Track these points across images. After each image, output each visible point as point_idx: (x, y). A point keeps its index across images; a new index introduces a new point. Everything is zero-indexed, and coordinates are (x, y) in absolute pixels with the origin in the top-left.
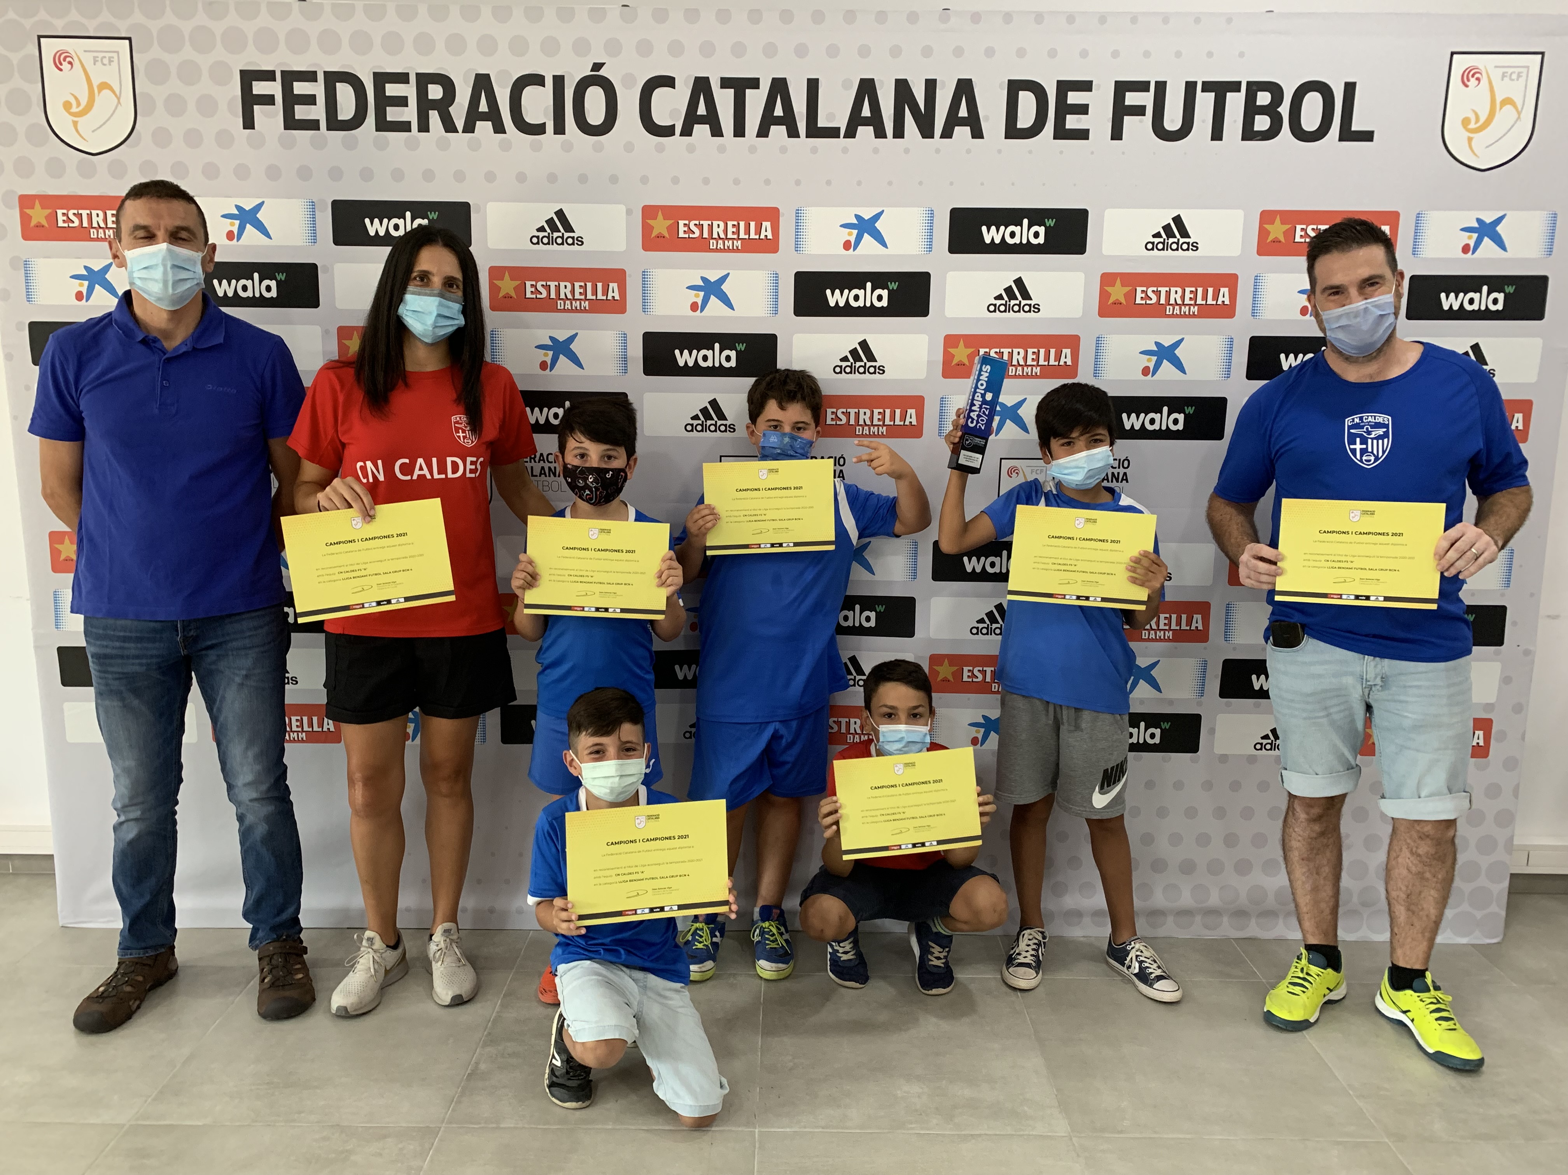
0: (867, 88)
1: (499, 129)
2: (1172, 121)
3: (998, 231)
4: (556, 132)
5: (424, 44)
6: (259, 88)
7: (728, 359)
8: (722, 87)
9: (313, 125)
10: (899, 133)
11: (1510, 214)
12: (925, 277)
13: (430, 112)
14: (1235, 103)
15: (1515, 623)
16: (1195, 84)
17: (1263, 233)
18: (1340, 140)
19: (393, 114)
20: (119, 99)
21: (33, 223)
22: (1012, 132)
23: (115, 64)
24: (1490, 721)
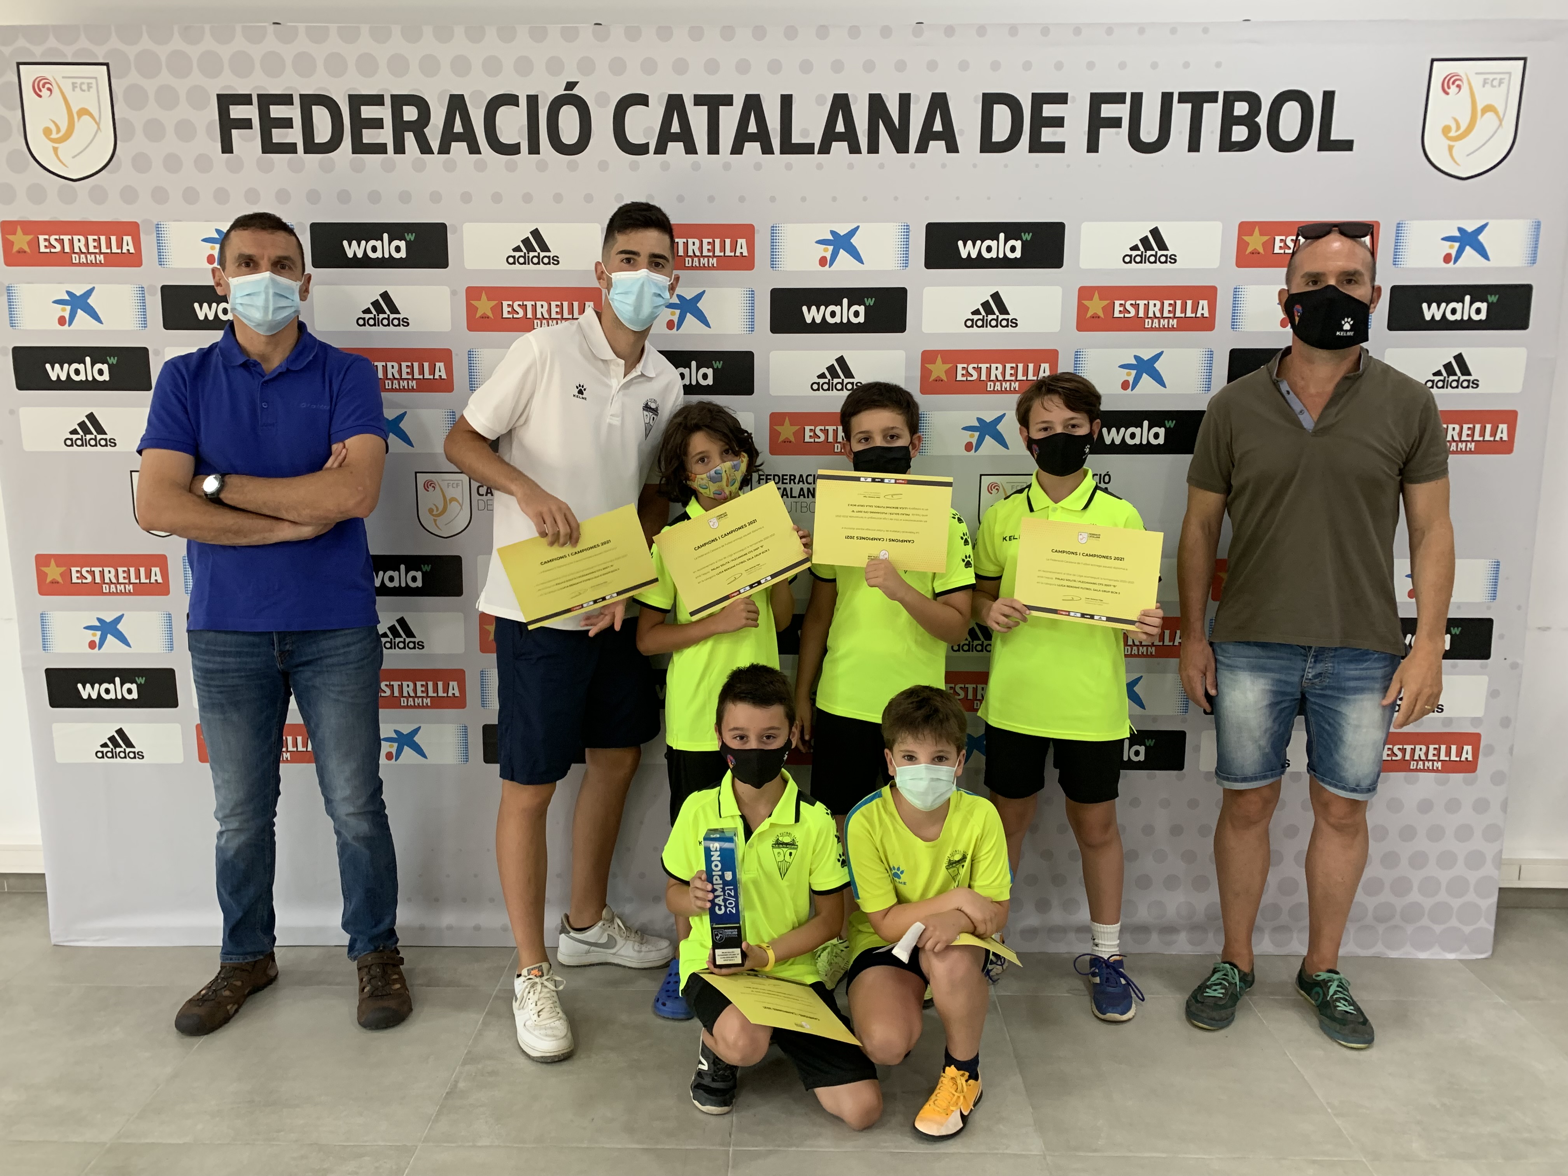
0: (841, 103)
1: (474, 149)
2: (1149, 133)
3: (974, 245)
4: (531, 152)
5: (398, 65)
6: (237, 112)
7: (705, 376)
8: (695, 104)
9: (290, 148)
10: (873, 148)
11: (1492, 223)
12: (901, 293)
13: (406, 134)
14: (1212, 113)
15: (1501, 637)
16: (1171, 94)
17: (1242, 245)
18: (1320, 149)
19: (369, 136)
20: (98, 124)
21: (16, 248)
22: (988, 145)
23: (93, 90)
24: (1478, 736)
